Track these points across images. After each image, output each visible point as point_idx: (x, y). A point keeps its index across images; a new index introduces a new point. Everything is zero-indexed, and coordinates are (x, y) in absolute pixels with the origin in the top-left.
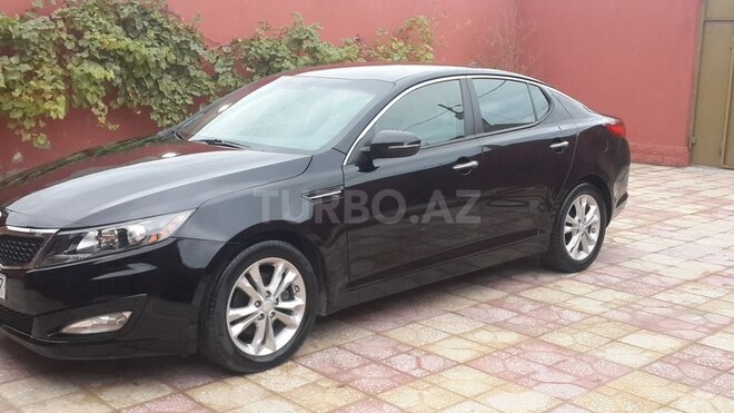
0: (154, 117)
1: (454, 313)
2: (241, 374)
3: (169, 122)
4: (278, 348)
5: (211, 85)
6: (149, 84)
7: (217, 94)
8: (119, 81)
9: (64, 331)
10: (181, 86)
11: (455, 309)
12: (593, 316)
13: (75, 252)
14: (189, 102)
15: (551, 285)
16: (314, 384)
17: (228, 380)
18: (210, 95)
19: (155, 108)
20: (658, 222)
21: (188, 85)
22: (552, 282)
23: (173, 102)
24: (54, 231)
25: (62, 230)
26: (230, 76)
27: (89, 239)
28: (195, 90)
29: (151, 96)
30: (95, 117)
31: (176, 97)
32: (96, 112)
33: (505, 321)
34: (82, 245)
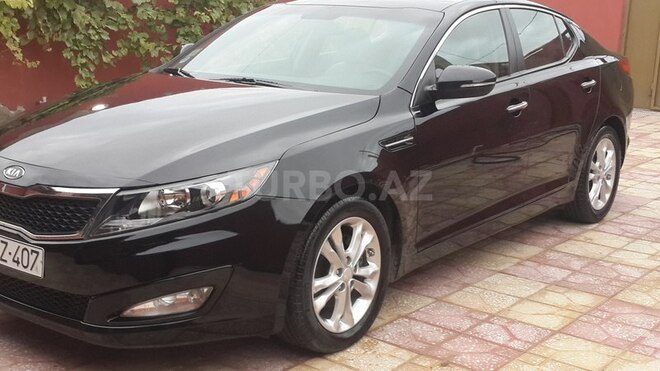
0: (67, 55)
1: (501, 272)
2: (321, 355)
3: (84, 61)
4: (356, 322)
5: (129, 18)
6: (63, 17)
7: (136, 29)
8: (30, 13)
9: (128, 313)
10: (94, 19)
11: (501, 268)
12: (651, 271)
13: (136, 216)
14: (106, 37)
15: (581, 238)
16: (410, 362)
17: (309, 363)
18: (130, 30)
19: (69, 45)
20: (634, 166)
21: (103, 18)
22: (579, 234)
23: (88, 37)
24: (113, 191)
25: (122, 189)
26: (150, 8)
27: (151, 200)
28: (111, 24)
29: (64, 31)
30: (10, 54)
31: (91, 32)
32: (12, 47)
33: (564, 280)
34: (143, 208)
